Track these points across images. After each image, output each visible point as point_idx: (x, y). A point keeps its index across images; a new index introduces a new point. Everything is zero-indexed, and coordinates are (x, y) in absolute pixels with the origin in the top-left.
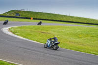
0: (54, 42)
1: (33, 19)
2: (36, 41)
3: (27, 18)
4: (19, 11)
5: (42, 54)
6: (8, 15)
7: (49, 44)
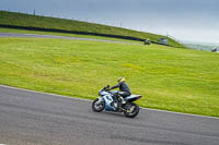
0: (124, 96)
7: (108, 102)
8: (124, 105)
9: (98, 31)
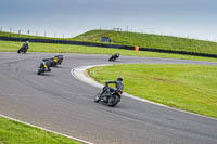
1: (140, 49)
2: (146, 98)
3: (126, 48)
4: (110, 32)
5: (160, 127)
6: (85, 40)
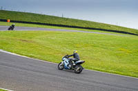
0: (75, 61)
2: (15, 52)
3: (2, 21)
7: (66, 64)
8: (75, 66)
9: (102, 28)
